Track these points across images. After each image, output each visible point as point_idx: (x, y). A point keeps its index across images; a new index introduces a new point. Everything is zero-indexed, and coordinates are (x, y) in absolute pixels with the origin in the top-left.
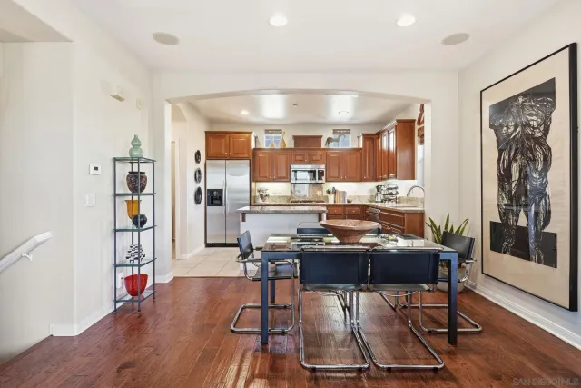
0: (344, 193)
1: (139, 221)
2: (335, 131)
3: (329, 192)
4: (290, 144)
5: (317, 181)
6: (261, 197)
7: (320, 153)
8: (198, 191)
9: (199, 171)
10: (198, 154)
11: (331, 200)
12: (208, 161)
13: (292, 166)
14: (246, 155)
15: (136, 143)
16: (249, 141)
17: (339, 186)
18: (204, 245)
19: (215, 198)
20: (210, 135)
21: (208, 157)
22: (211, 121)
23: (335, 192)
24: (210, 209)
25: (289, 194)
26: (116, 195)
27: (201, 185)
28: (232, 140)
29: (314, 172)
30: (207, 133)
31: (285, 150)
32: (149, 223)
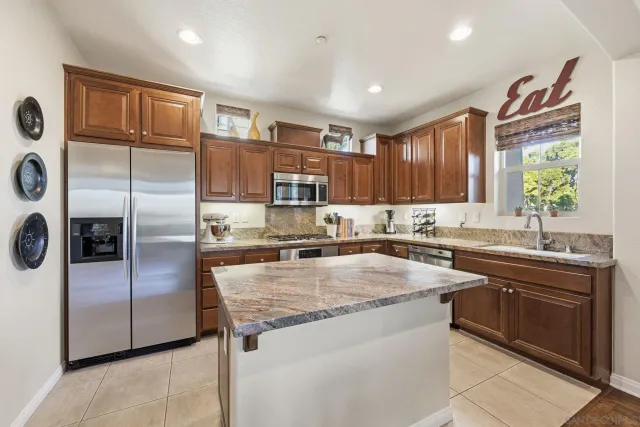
2: (332, 128)
3: (329, 220)
5: (317, 201)
6: (214, 230)
9: (35, 166)
11: (332, 232)
12: (71, 144)
13: (277, 176)
14: (183, 142)
17: (345, 211)
18: (59, 369)
20: (79, 78)
21: (73, 133)
23: (339, 220)
25: (262, 225)
27: (48, 207)
28: (148, 100)
29: (313, 187)
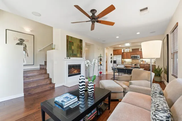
0: (145, 61)
1: (101, 65)
3: (141, 61)
4: (131, 51)
5: (137, 58)
6: (125, 62)
7: (138, 52)
8: (111, 61)
9: (112, 57)
10: (111, 54)
11: (142, 63)
13: (131, 55)
14: (121, 54)
15: (101, 55)
16: (121, 51)
19: (115, 62)
20: (114, 51)
21: (114, 54)
22: (115, 48)
23: (143, 61)
24: (114, 64)
25: (131, 61)
26: (98, 61)
28: (118, 51)
30: (113, 50)
31: (130, 52)
32: (102, 65)
